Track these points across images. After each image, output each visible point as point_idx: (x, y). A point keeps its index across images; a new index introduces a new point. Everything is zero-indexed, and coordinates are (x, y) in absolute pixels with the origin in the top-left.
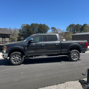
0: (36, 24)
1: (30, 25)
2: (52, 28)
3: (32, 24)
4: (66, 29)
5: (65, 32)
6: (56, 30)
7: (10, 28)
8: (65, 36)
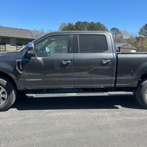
0: (85, 23)
1: (74, 24)
2: (113, 29)
3: (78, 23)
4: (139, 31)
5: (137, 37)
6: (120, 33)
7: (43, 30)
8: (135, 44)
